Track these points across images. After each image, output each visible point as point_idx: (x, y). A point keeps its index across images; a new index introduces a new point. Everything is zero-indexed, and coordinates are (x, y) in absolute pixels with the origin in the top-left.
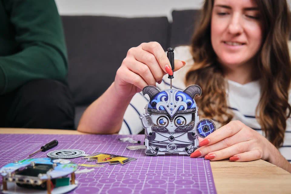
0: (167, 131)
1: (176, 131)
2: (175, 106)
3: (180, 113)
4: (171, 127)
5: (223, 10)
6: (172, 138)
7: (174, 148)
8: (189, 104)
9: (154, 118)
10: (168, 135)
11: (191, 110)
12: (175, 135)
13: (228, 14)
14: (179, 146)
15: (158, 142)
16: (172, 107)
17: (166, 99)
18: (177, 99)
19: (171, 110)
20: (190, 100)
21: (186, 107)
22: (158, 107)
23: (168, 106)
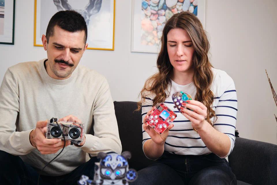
0: (110, 179)
1: (116, 179)
2: (116, 164)
3: (119, 167)
4: (113, 176)
5: (173, 44)
6: (113, 183)
8: (124, 163)
9: (104, 171)
10: (111, 181)
11: (125, 166)
12: (115, 181)
13: (175, 45)
16: (114, 164)
17: (111, 160)
18: (117, 160)
19: (114, 166)
20: (124, 161)
21: (122, 164)
22: (106, 164)
23: (112, 164)
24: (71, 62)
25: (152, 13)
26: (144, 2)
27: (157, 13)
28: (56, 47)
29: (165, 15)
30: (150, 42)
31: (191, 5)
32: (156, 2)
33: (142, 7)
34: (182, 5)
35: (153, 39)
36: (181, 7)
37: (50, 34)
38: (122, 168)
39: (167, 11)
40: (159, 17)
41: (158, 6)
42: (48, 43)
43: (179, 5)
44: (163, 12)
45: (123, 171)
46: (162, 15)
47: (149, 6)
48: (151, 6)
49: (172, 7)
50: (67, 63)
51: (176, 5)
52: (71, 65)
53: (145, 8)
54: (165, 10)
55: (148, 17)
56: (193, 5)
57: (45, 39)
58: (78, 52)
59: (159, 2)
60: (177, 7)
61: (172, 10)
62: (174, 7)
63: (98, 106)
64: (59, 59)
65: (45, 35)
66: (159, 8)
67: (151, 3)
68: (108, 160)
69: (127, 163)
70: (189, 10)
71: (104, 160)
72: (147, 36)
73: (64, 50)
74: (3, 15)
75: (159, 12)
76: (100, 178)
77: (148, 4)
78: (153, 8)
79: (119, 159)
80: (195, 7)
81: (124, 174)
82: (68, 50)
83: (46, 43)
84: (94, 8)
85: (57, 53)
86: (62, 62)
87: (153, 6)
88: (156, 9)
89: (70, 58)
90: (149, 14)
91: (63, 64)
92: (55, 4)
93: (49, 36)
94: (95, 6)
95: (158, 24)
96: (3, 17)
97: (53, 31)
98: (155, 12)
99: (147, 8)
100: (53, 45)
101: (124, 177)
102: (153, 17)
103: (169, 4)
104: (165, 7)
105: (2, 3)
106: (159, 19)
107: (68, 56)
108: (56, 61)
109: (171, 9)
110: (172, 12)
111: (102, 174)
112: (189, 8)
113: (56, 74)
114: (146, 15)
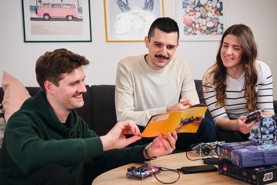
0: (266, 134)
1: (269, 134)
2: (269, 123)
3: (271, 125)
4: (267, 132)
6: (268, 137)
7: (268, 141)
8: (273, 122)
9: (262, 129)
10: (266, 136)
12: (269, 135)
14: (270, 140)
15: (263, 139)
16: (268, 124)
17: (266, 121)
19: (268, 125)
20: (274, 121)
21: (272, 123)
22: (263, 124)
23: (267, 124)
24: (167, 56)
25: (190, 10)
26: (184, 2)
27: (194, 10)
28: (156, 44)
29: (199, 11)
30: (191, 32)
31: (218, 2)
32: (192, 1)
33: (183, 6)
34: (212, 3)
35: (193, 30)
36: (211, 4)
37: (151, 35)
38: (272, 126)
39: (201, 8)
40: (196, 13)
41: (194, 4)
42: (149, 42)
43: (209, 3)
44: (198, 9)
45: (273, 128)
46: (197, 12)
47: (188, 4)
48: (189, 5)
49: (205, 5)
50: (164, 57)
51: (207, 3)
52: (168, 58)
53: (185, 6)
54: (200, 7)
55: (188, 13)
56: (219, 2)
57: (147, 39)
58: (173, 48)
59: (195, 1)
60: (208, 4)
61: (205, 7)
62: (206, 5)
63: (184, 85)
64: (158, 54)
65: (147, 36)
66: (195, 6)
67: (189, 2)
68: (264, 121)
69: (275, 123)
70: (217, 6)
71: (262, 122)
72: (188, 28)
73: (162, 47)
74: (82, 19)
75: (195, 9)
76: (260, 134)
77: (187, 3)
78: (191, 6)
79: (270, 120)
80: (221, 3)
81: (274, 130)
82: (165, 47)
83: (148, 42)
84: (148, 9)
85: (157, 50)
86: (160, 57)
87: (190, 5)
88: (193, 7)
89: (166, 53)
90: (188, 11)
91: (162, 58)
92: (119, 7)
93: (151, 37)
94: (149, 8)
95: (195, 18)
96: (82, 21)
97: (153, 33)
98: (192, 9)
99: (186, 6)
100: (154, 43)
101: (274, 132)
102: (191, 13)
103: (203, 2)
104: (199, 5)
105: (81, 10)
106: (195, 15)
107: (165, 51)
108: (156, 56)
109: (203, 6)
110: (205, 8)
111: (261, 131)
112: (216, 5)
113: (156, 65)
114: (186, 12)
